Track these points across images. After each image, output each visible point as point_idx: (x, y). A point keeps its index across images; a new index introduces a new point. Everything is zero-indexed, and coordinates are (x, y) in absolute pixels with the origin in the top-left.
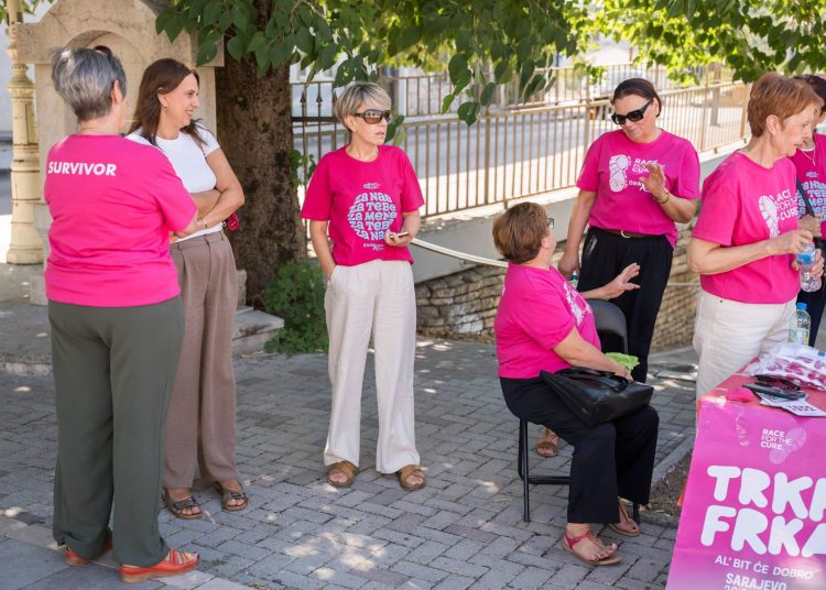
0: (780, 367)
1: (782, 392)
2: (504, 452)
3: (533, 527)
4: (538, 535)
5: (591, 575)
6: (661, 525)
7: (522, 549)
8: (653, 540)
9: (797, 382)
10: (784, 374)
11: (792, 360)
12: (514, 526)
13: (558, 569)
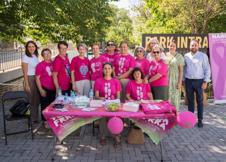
0: (59, 102)
1: (60, 107)
2: (2, 129)
3: (8, 146)
4: (9, 148)
5: (22, 155)
6: (38, 139)
7: (5, 153)
8: (37, 142)
9: (63, 104)
10: (60, 103)
11: (61, 100)
12: (3, 147)
13: (14, 155)
